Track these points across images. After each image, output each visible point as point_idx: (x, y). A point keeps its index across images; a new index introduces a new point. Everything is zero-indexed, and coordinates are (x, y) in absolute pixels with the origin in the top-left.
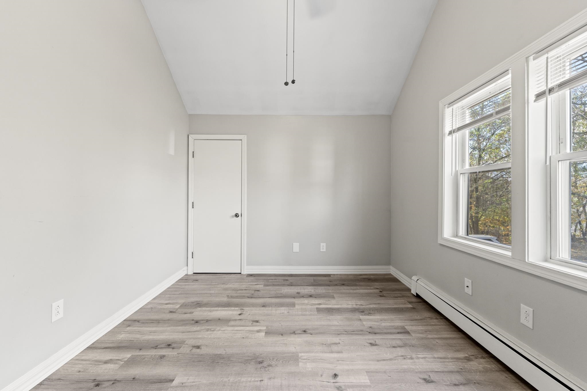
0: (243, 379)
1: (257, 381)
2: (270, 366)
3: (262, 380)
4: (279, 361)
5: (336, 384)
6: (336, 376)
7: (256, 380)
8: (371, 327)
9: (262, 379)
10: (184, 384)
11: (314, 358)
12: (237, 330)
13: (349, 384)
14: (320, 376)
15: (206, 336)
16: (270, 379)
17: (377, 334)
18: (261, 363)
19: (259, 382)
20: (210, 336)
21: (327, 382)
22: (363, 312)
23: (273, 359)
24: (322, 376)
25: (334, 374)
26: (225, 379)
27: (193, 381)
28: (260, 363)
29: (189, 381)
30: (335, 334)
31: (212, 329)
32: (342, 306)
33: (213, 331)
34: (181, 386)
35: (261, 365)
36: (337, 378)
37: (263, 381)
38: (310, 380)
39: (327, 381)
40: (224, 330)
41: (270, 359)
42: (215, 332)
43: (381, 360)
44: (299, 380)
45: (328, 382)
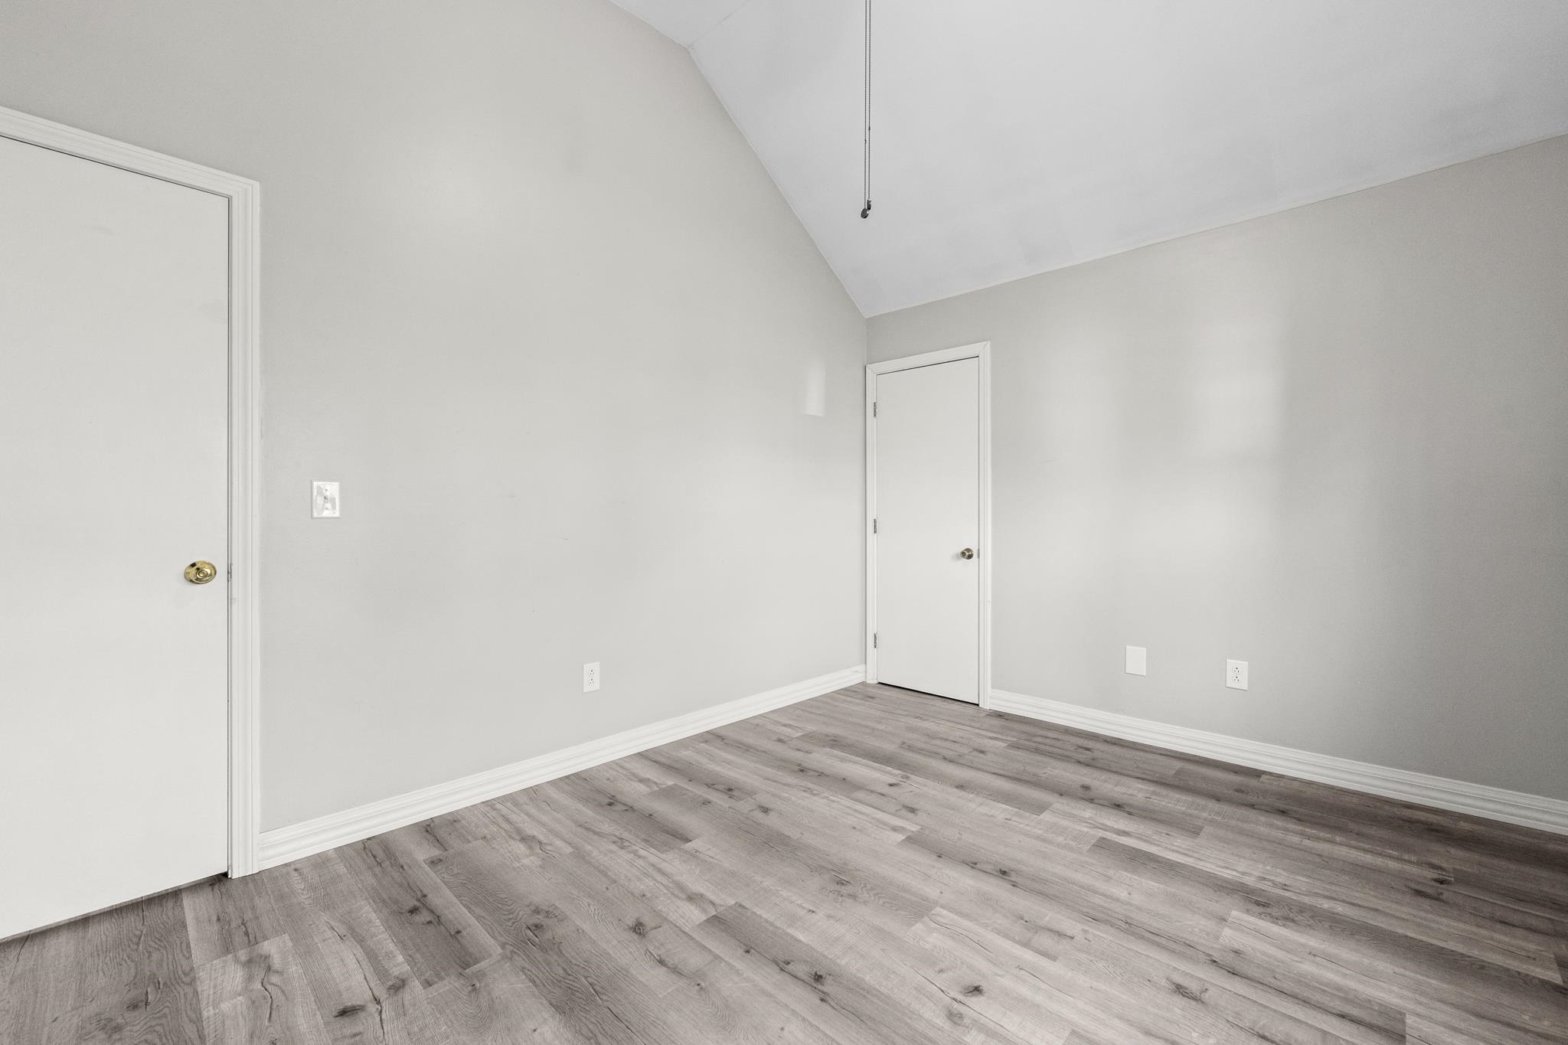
0: (785, 893)
1: (804, 908)
2: (853, 897)
3: (813, 912)
4: (880, 898)
5: (956, 1005)
6: (976, 992)
7: (804, 905)
8: (1237, 952)
9: (814, 909)
10: (698, 854)
11: (964, 932)
12: (856, 811)
13: (992, 1025)
14: (936, 969)
15: (793, 799)
16: (830, 917)
17: (1237, 978)
18: (843, 884)
19: (805, 911)
20: (800, 801)
21: (940, 988)
22: (1265, 905)
23: (872, 889)
24: (941, 971)
25: (976, 985)
26: (758, 878)
27: (712, 855)
28: (841, 883)
29: (709, 853)
30: (1087, 915)
31: (815, 792)
32: (1202, 863)
33: (814, 795)
34: (692, 855)
35: (838, 887)
36: (971, 996)
37: (813, 914)
38: (905, 964)
39: (943, 988)
40: (833, 801)
41: (866, 886)
42: (815, 798)
43: (1160, 1038)
44: (883, 950)
45: (942, 991)
